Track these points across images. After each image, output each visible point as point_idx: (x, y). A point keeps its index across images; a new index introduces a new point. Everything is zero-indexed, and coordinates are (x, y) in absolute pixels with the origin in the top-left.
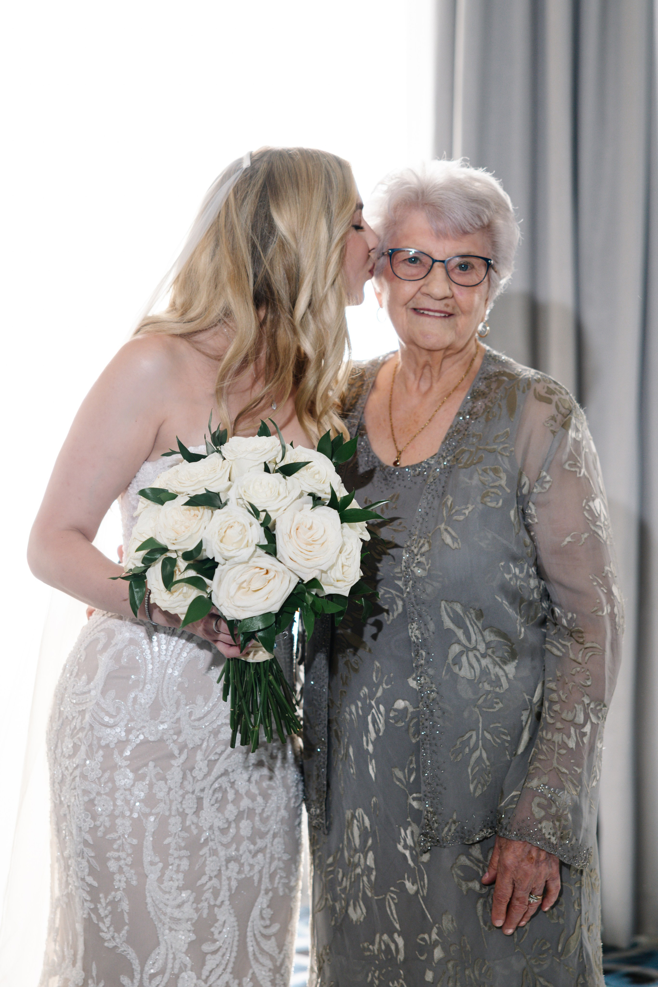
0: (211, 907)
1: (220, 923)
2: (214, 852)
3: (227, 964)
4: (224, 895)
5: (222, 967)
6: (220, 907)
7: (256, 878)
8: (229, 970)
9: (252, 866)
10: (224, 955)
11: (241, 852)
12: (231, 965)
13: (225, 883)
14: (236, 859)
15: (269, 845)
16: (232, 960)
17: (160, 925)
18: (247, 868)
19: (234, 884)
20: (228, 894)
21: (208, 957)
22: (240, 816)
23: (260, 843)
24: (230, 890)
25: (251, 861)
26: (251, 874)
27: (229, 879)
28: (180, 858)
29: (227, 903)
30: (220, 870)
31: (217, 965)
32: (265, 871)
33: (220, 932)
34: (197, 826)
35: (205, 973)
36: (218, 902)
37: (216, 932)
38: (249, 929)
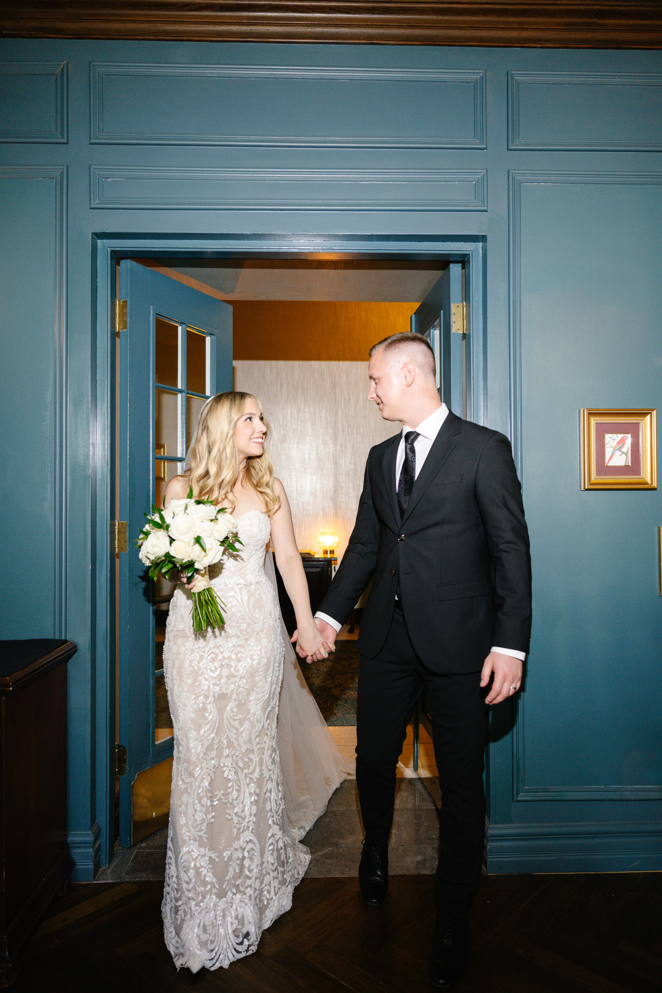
0: (204, 703)
1: (209, 711)
2: (207, 680)
3: (213, 730)
4: (211, 699)
5: (210, 731)
6: (209, 704)
7: (229, 694)
8: (215, 733)
9: (227, 689)
10: (212, 725)
11: (222, 682)
12: (215, 730)
13: (211, 694)
14: (218, 685)
15: (238, 681)
16: (216, 728)
17: (177, 706)
18: (224, 689)
19: (216, 695)
20: (213, 699)
21: (203, 725)
22: (222, 666)
23: (233, 680)
24: (214, 696)
25: (226, 686)
26: (226, 692)
27: (214, 693)
28: (188, 679)
29: (212, 702)
30: (209, 687)
31: (208, 730)
32: (235, 692)
33: (209, 715)
34: (198, 666)
35: (202, 733)
36: (208, 702)
37: (207, 715)
38: (225, 716)
